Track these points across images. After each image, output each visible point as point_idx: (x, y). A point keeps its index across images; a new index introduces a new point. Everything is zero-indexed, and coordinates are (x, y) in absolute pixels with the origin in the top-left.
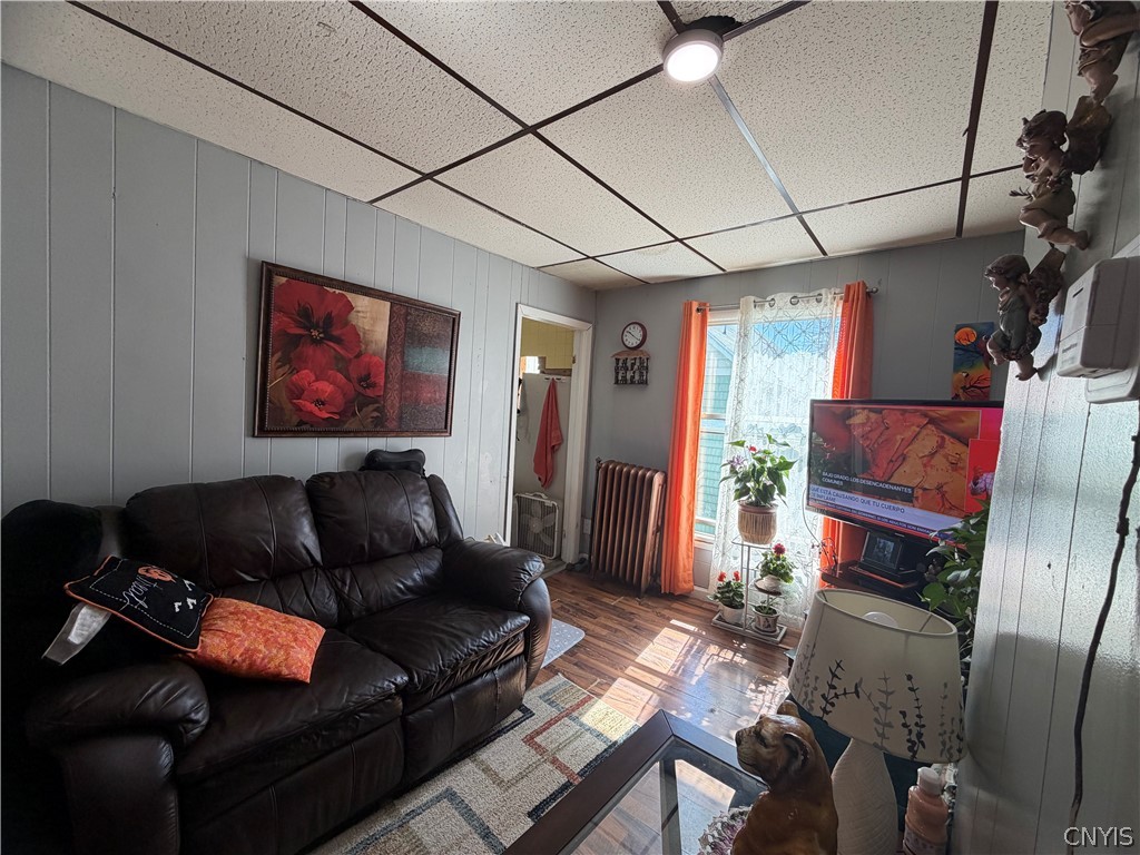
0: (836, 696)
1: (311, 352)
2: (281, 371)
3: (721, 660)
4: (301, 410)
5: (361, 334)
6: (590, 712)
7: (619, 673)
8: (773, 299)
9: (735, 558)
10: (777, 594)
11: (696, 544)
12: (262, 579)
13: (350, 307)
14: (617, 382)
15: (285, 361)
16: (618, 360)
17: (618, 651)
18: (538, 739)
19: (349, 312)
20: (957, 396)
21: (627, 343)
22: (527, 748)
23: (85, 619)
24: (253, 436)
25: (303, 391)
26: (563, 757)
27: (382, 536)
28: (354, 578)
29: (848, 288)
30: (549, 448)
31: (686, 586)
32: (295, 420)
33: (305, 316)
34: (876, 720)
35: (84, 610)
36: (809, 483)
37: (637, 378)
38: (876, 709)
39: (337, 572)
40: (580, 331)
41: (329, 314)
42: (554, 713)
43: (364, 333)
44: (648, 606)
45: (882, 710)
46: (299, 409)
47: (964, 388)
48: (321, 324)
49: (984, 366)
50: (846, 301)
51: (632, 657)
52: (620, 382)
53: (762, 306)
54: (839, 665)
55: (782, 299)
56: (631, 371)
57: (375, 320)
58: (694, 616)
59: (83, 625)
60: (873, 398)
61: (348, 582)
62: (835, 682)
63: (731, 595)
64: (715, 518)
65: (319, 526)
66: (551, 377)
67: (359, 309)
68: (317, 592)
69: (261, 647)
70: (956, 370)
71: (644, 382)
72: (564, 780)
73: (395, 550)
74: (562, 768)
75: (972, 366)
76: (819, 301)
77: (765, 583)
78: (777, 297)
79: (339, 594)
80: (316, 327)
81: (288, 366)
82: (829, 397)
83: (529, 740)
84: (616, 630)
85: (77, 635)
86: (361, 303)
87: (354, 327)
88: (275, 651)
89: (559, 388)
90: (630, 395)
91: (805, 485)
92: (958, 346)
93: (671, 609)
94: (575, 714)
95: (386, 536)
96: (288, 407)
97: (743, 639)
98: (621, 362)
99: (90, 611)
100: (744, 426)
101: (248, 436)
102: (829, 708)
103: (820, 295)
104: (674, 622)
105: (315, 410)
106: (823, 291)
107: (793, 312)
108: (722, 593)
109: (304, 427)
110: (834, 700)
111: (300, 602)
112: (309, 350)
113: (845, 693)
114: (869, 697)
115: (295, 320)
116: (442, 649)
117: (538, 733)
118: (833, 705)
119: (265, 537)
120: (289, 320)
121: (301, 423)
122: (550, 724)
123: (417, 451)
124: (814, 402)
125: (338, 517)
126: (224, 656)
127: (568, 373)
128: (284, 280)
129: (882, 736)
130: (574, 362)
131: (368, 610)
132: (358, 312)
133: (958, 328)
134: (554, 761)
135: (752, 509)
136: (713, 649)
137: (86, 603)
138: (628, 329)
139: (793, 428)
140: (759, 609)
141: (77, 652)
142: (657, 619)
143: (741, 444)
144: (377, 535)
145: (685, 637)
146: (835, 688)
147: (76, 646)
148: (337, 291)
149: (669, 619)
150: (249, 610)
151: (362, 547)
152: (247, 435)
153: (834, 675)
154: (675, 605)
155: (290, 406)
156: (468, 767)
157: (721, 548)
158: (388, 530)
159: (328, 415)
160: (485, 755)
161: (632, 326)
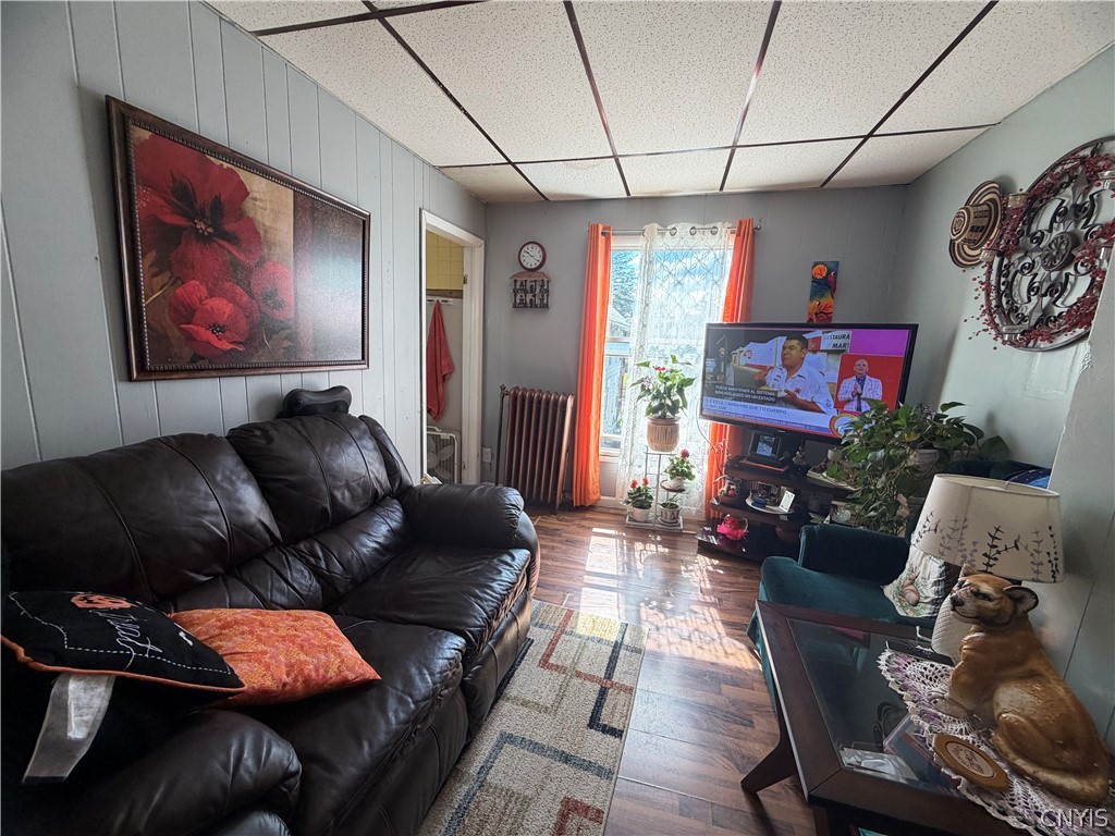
0: (999, 552)
1: (198, 254)
2: (158, 281)
3: (649, 553)
4: (194, 340)
5: (262, 232)
6: (580, 624)
7: (579, 584)
8: (674, 228)
9: (640, 467)
10: (681, 490)
11: (601, 459)
12: (216, 575)
13: (244, 192)
14: (515, 306)
15: (161, 266)
16: (515, 281)
17: (565, 565)
18: (552, 660)
19: (243, 199)
20: (811, 320)
21: (525, 264)
22: (547, 672)
23: (78, 699)
24: (130, 379)
25: (195, 311)
26: (583, 667)
27: (343, 494)
28: (324, 548)
29: (741, 223)
30: (440, 379)
31: (594, 497)
32: (187, 353)
33: (183, 196)
34: (1032, 563)
35: (73, 685)
36: (702, 396)
37: (538, 302)
38: (1032, 555)
39: (302, 546)
40: (472, 248)
41: (218, 198)
42: (551, 634)
43: (266, 232)
44: (567, 521)
45: (1036, 554)
46: (190, 338)
47: (816, 314)
48: (208, 213)
49: (830, 297)
50: (738, 235)
51: (582, 567)
52: (520, 306)
53: (663, 234)
54: (998, 530)
55: (683, 228)
56: (530, 293)
57: (276, 214)
58: (607, 521)
59: (78, 708)
60: (752, 322)
61: (320, 554)
62: (996, 542)
63: (640, 498)
64: (619, 433)
65: (266, 493)
66: (436, 299)
67: (256, 195)
68: (295, 574)
69: (303, 657)
70: (811, 300)
71: (546, 306)
72: (597, 687)
73: (358, 509)
74: (590, 678)
75: (822, 296)
76: (714, 234)
77: (670, 483)
78: (679, 227)
79: (315, 571)
80: (202, 217)
81: (168, 274)
82: (720, 321)
83: (544, 663)
84: (553, 548)
85: (78, 726)
86: (257, 185)
87: (251, 221)
88: (323, 657)
89: (447, 314)
90: (528, 319)
91: (699, 397)
92: (815, 280)
93: (586, 519)
94: (568, 629)
95: (347, 494)
96: (174, 333)
97: (654, 532)
98: (518, 284)
99: (81, 684)
100: (647, 348)
101: (121, 380)
102: (992, 562)
103: (715, 227)
104: (595, 530)
105: (213, 338)
106: (719, 225)
107: (691, 242)
108: (633, 498)
109: (201, 364)
110: (997, 556)
111: (282, 592)
112: (195, 252)
113: (1006, 549)
114: (1026, 548)
115: (167, 201)
116: (479, 601)
117: (548, 655)
118: (996, 559)
119: (213, 519)
120: (162, 202)
121: (196, 358)
122: (553, 644)
123: (342, 388)
124: (709, 325)
125: (288, 477)
126: (269, 683)
127: (459, 294)
128: (146, 135)
129: (1037, 572)
130: (465, 282)
131: (354, 581)
132: (255, 199)
133: (816, 264)
134: (579, 675)
135: (661, 421)
136: (639, 546)
137: (70, 674)
138: (525, 249)
139: (690, 349)
140: (664, 505)
141: (85, 750)
142: (581, 530)
143: (646, 365)
144: (338, 495)
145: (613, 541)
146: (996, 547)
147: (78, 743)
148: (226, 165)
149: (590, 528)
150: (238, 617)
151: (326, 509)
152: (119, 379)
153: (994, 538)
154: (588, 515)
155: (177, 333)
156: (505, 707)
157: (628, 460)
158: (348, 486)
159: (232, 346)
160: (513, 690)
161: (530, 246)
